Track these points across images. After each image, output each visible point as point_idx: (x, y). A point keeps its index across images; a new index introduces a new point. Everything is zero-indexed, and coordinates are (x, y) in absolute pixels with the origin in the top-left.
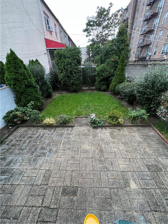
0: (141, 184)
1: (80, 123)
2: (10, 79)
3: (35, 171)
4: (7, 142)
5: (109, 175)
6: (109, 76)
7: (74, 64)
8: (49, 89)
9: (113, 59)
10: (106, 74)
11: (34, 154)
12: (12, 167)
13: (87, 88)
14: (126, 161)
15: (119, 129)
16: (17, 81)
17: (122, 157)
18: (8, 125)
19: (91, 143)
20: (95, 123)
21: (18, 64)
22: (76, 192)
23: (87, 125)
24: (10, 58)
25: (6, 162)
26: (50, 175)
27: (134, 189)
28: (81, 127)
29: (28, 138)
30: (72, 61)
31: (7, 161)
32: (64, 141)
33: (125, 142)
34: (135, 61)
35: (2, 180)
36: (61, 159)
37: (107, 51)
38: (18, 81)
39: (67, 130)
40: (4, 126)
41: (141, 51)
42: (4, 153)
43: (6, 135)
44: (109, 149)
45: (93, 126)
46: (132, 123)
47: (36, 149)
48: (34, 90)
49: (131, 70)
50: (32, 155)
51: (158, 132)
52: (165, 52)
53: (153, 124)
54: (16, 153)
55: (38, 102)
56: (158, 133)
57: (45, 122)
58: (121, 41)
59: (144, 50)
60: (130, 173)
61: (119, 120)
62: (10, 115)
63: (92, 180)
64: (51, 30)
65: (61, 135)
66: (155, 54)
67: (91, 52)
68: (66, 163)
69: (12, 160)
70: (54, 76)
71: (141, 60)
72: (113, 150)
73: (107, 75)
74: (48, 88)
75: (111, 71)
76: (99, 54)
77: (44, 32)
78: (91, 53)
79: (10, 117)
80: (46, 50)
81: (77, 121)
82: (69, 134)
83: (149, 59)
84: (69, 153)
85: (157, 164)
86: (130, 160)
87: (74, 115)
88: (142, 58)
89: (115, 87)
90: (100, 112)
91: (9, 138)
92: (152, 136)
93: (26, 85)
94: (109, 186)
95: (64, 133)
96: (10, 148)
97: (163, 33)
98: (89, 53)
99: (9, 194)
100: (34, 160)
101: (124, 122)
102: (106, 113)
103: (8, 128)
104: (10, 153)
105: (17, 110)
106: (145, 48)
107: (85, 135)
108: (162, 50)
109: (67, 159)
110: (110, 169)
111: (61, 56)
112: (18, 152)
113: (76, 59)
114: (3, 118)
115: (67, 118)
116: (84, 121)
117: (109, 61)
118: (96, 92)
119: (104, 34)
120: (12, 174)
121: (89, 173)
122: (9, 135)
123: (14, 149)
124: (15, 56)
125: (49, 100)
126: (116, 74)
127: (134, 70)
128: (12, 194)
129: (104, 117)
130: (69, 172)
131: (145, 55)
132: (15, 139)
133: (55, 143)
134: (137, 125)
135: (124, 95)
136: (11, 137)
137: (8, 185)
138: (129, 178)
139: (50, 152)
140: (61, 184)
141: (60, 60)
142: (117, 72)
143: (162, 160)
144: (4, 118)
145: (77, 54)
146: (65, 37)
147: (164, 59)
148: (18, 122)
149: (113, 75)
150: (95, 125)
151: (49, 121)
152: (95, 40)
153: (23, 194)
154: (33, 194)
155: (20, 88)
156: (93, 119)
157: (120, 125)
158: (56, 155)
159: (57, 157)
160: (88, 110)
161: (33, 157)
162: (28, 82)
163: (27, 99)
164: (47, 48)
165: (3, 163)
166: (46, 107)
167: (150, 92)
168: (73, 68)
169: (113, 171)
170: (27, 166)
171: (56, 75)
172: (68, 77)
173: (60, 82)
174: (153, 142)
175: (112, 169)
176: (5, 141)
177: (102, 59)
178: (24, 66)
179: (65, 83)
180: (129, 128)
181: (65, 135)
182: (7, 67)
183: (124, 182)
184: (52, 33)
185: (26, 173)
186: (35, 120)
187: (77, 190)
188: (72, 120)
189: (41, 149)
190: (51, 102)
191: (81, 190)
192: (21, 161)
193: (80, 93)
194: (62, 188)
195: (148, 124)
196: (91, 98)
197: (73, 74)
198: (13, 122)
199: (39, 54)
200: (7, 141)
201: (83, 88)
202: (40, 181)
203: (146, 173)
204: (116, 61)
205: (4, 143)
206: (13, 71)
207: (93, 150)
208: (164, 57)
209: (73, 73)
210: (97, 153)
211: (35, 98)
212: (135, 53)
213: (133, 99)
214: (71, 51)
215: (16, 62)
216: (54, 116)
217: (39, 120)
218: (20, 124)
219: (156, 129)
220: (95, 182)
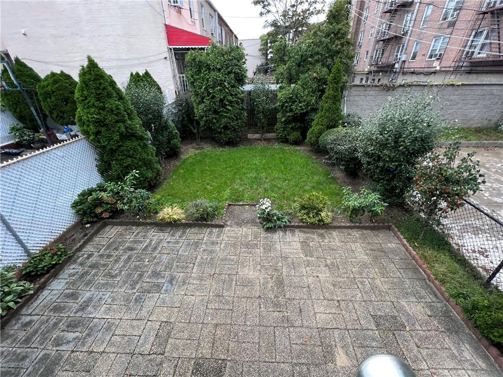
0: (359, 356)
1: (237, 217)
2: (88, 121)
3: (138, 323)
4: (81, 258)
5: (293, 336)
6: (307, 111)
7: (229, 84)
8: (174, 138)
9: (315, 75)
10: (300, 107)
11: (137, 288)
12: (90, 313)
13: (257, 136)
14: (331, 305)
15: (322, 234)
16: (103, 126)
17: (322, 298)
18: (82, 220)
19: (260, 264)
20: (270, 220)
21: (104, 88)
22: (221, 372)
23: (253, 222)
24: (88, 77)
25: (77, 303)
26: (169, 334)
27: (343, 367)
28: (241, 227)
29: (125, 251)
30: (226, 77)
31: (81, 300)
32: (202, 258)
33: (333, 264)
34: (370, 73)
35: (70, 342)
36: (194, 298)
37: (302, 56)
38: (105, 125)
39: (209, 234)
40: (73, 223)
41: (383, 50)
42: (74, 283)
43: (79, 242)
44: (296, 280)
45: (265, 227)
46: (351, 221)
47: (141, 276)
48: (139, 145)
49: (356, 98)
50: (134, 288)
51: (406, 243)
52: (436, 55)
53: (395, 224)
54: (99, 283)
55: (147, 169)
56: (404, 245)
57: (161, 215)
58: (335, 35)
59: (389, 47)
60: (336, 332)
61: (323, 214)
62: (87, 198)
63: (257, 347)
64: (179, 4)
65: (197, 244)
66: (414, 57)
67: (270, 50)
68: (205, 308)
69: (90, 300)
70: (185, 110)
71: (382, 71)
72: (306, 281)
73: (303, 109)
74: (171, 137)
75: (311, 100)
76: (285, 62)
77: (164, 11)
78: (271, 52)
79: (87, 204)
80: (167, 50)
81: (231, 213)
82: (213, 243)
83: (401, 68)
84: (212, 285)
85: (397, 314)
86: (340, 305)
87: (226, 200)
88: (384, 67)
89: (319, 137)
90: (284, 193)
91: (84, 250)
92: (393, 251)
93: (121, 135)
94: (292, 359)
95: (203, 240)
96: (87, 273)
97: (433, 11)
98: (267, 53)
99: (84, 371)
100: (136, 299)
101: (333, 219)
102: (295, 196)
103: (83, 228)
104: (87, 284)
105: (101, 188)
106: (391, 43)
107: (247, 245)
108: (431, 49)
109: (208, 297)
110: (296, 324)
111: (200, 66)
112: (103, 282)
113: (235, 72)
114: (72, 207)
115: (211, 207)
116: (248, 213)
117: (306, 78)
118: (277, 146)
119: (299, 10)
120: (92, 329)
121: (252, 331)
122: (85, 243)
123: (96, 275)
124: (98, 71)
125: (172, 162)
126: (322, 107)
127: (362, 97)
128: (89, 371)
129: (290, 206)
130: (210, 328)
131: (391, 60)
132: (98, 252)
133: (183, 262)
134: (361, 225)
135: (335, 156)
136: (89, 248)
137: (82, 352)
138: (334, 343)
139: (171, 282)
140: (192, 353)
141: (198, 75)
142: (324, 104)
143: (408, 305)
144: (75, 205)
145: (235, 61)
146: (212, 17)
147: (433, 70)
148: (103, 214)
149: (315, 110)
150: (270, 225)
151: (171, 214)
152: (279, 24)
153: (113, 372)
154: (133, 372)
155: (110, 140)
156: (267, 211)
157: (324, 224)
158: (183, 290)
159: (186, 295)
160: (257, 189)
161: (135, 293)
162: (126, 128)
163: (125, 164)
164: (170, 47)
165: (71, 304)
166: (165, 179)
167: (389, 156)
168: (227, 93)
169: (302, 326)
170: (123, 313)
171: (189, 107)
172: (215, 112)
173: (198, 123)
174: (392, 265)
175: (300, 322)
176: (75, 257)
177: (290, 74)
178: (118, 91)
179: (209, 124)
180: (342, 233)
181: (204, 246)
182: (81, 96)
183: (323, 351)
184: (183, 11)
185: (118, 328)
186: (140, 210)
187: (224, 367)
188: (222, 211)
189: (153, 276)
190: (178, 167)
191: (231, 367)
192: (110, 300)
193: (242, 147)
194: (193, 362)
195: (386, 224)
196: (264, 161)
197: (227, 105)
198: (93, 215)
199: (152, 59)
200: (81, 256)
201: (250, 136)
202: (148, 346)
203: (370, 333)
204: (323, 78)
205: (75, 262)
206: (93, 105)
207: (262, 281)
208: (434, 65)
209: (227, 103)
210: (271, 286)
211: (140, 161)
212: (369, 55)
213: (355, 166)
214: (223, 55)
215: (100, 84)
216: (183, 201)
217: (149, 212)
218: (108, 218)
219: (402, 237)
220: (263, 350)
